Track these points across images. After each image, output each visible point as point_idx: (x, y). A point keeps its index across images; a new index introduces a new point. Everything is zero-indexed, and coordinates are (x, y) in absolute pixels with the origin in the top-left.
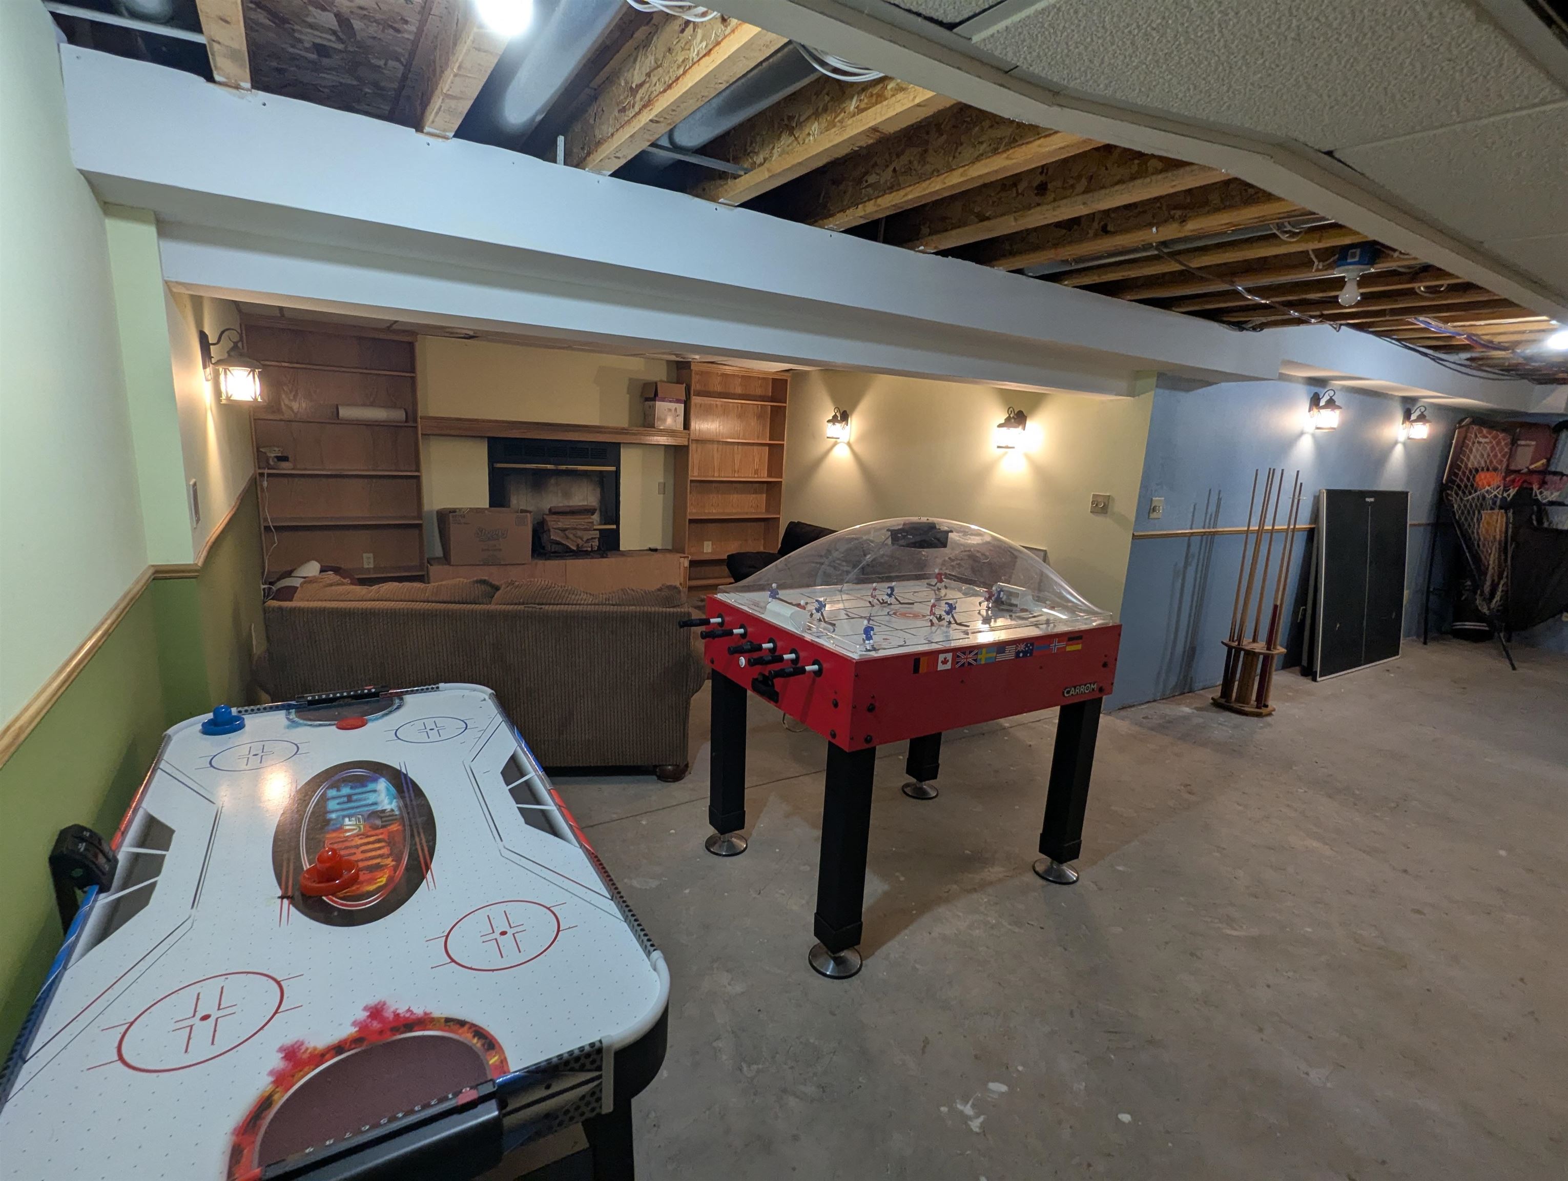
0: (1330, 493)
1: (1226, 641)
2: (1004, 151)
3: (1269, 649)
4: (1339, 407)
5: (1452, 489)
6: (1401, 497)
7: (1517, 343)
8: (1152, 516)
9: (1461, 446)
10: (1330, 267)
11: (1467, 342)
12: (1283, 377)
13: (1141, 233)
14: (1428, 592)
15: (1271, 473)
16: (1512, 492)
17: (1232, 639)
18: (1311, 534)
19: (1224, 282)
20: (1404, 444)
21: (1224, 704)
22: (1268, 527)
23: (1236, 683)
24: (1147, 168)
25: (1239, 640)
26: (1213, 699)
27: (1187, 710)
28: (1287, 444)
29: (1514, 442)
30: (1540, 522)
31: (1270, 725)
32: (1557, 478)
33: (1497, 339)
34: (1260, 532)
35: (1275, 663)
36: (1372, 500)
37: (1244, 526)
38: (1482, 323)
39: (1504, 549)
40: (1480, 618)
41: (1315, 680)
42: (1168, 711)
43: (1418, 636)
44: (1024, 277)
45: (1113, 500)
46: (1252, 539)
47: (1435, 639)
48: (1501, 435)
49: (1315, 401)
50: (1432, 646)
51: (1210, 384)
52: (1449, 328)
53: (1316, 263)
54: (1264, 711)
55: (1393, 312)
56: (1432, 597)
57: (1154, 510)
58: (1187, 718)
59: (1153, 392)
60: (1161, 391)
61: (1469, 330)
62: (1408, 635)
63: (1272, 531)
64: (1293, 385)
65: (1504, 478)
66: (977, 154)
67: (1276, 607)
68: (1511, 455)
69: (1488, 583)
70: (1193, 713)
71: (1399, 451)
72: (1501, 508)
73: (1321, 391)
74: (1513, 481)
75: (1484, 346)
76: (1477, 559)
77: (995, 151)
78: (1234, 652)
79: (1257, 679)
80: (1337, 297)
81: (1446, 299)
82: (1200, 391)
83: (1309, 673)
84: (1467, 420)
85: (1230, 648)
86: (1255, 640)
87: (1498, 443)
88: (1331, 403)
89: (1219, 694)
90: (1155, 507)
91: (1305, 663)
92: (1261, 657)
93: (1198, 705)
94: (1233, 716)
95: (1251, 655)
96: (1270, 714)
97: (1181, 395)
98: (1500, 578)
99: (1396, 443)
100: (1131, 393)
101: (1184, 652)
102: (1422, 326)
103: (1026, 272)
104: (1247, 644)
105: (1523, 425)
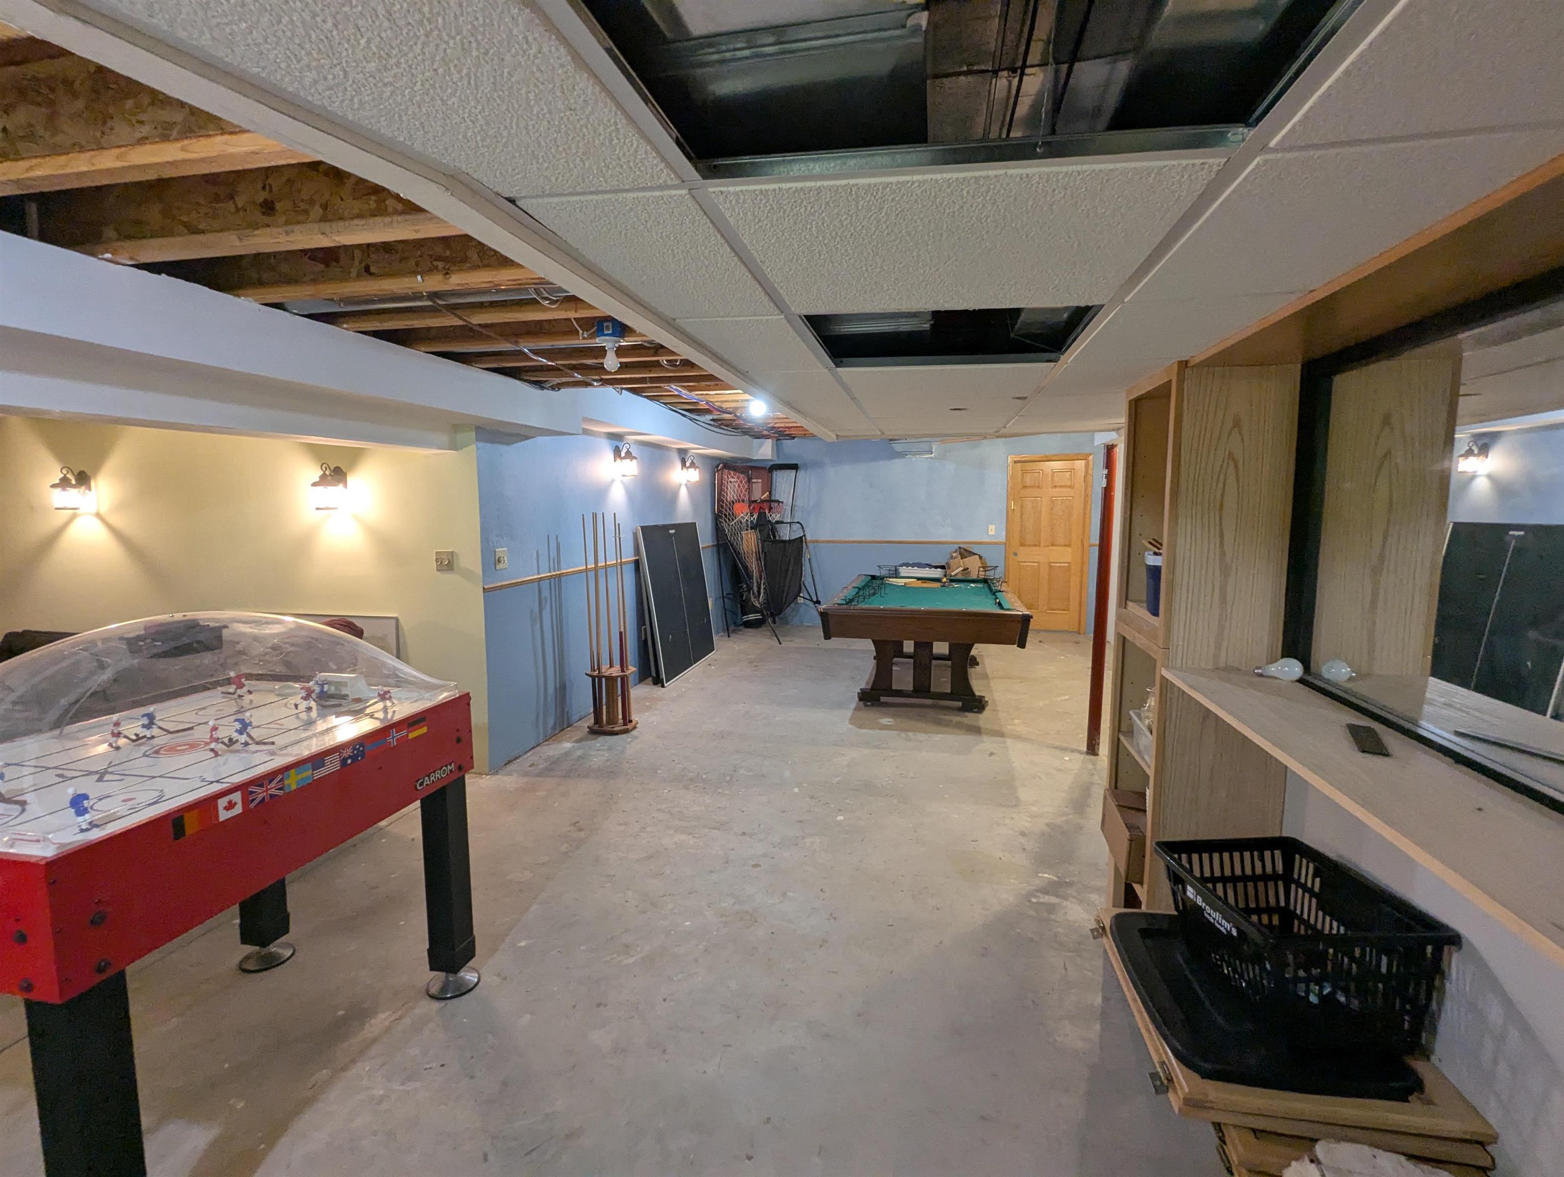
0: (643, 528)
1: (589, 672)
2: (177, 140)
3: (623, 671)
4: (635, 458)
5: (721, 517)
6: (691, 528)
7: (736, 409)
8: (498, 567)
9: (721, 484)
10: (592, 336)
11: (707, 407)
12: (586, 432)
13: (407, 280)
14: (723, 597)
15: (595, 516)
16: (755, 516)
17: (593, 670)
18: (637, 563)
19: (507, 340)
20: (686, 485)
21: (598, 730)
22: (601, 564)
23: (604, 707)
24: (386, 207)
25: (599, 668)
26: (588, 727)
27: (568, 745)
28: (601, 492)
29: (749, 480)
30: (775, 537)
31: (636, 738)
32: (776, 504)
33: (725, 405)
34: (596, 569)
35: (631, 681)
36: (673, 531)
37: (582, 565)
38: (713, 392)
39: (758, 559)
40: (756, 611)
41: (663, 686)
42: (551, 753)
43: (723, 630)
44: (287, 314)
45: (457, 555)
46: (591, 575)
47: (734, 631)
48: (742, 476)
49: (617, 452)
50: (733, 636)
51: (527, 438)
52: (695, 396)
53: (581, 332)
54: (629, 726)
55: (652, 380)
56: (726, 600)
57: (499, 561)
58: (567, 754)
59: (474, 446)
60: (480, 444)
61: (707, 398)
62: (717, 633)
63: (606, 567)
64: (598, 439)
65: (749, 507)
66: (138, 135)
67: (621, 633)
68: (750, 490)
69: (755, 584)
70: (573, 747)
71: (683, 494)
72: (752, 528)
73: (620, 444)
74: (754, 508)
75: (718, 410)
76: (746, 568)
77: (165, 138)
78: (596, 679)
79: (620, 699)
80: (602, 364)
81: (683, 371)
82: (519, 444)
83: (658, 682)
84: (721, 466)
85: (593, 678)
86: (611, 666)
87: (741, 482)
88: (629, 455)
89: (593, 721)
90: (499, 558)
91: (654, 674)
92: (619, 679)
93: (578, 737)
94: (608, 738)
95: (611, 679)
96: (635, 728)
97: (503, 448)
98: (761, 579)
99: (680, 485)
100: (454, 446)
101: (556, 692)
102: (676, 393)
103: (289, 308)
104: (606, 670)
105: (752, 468)
